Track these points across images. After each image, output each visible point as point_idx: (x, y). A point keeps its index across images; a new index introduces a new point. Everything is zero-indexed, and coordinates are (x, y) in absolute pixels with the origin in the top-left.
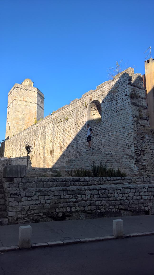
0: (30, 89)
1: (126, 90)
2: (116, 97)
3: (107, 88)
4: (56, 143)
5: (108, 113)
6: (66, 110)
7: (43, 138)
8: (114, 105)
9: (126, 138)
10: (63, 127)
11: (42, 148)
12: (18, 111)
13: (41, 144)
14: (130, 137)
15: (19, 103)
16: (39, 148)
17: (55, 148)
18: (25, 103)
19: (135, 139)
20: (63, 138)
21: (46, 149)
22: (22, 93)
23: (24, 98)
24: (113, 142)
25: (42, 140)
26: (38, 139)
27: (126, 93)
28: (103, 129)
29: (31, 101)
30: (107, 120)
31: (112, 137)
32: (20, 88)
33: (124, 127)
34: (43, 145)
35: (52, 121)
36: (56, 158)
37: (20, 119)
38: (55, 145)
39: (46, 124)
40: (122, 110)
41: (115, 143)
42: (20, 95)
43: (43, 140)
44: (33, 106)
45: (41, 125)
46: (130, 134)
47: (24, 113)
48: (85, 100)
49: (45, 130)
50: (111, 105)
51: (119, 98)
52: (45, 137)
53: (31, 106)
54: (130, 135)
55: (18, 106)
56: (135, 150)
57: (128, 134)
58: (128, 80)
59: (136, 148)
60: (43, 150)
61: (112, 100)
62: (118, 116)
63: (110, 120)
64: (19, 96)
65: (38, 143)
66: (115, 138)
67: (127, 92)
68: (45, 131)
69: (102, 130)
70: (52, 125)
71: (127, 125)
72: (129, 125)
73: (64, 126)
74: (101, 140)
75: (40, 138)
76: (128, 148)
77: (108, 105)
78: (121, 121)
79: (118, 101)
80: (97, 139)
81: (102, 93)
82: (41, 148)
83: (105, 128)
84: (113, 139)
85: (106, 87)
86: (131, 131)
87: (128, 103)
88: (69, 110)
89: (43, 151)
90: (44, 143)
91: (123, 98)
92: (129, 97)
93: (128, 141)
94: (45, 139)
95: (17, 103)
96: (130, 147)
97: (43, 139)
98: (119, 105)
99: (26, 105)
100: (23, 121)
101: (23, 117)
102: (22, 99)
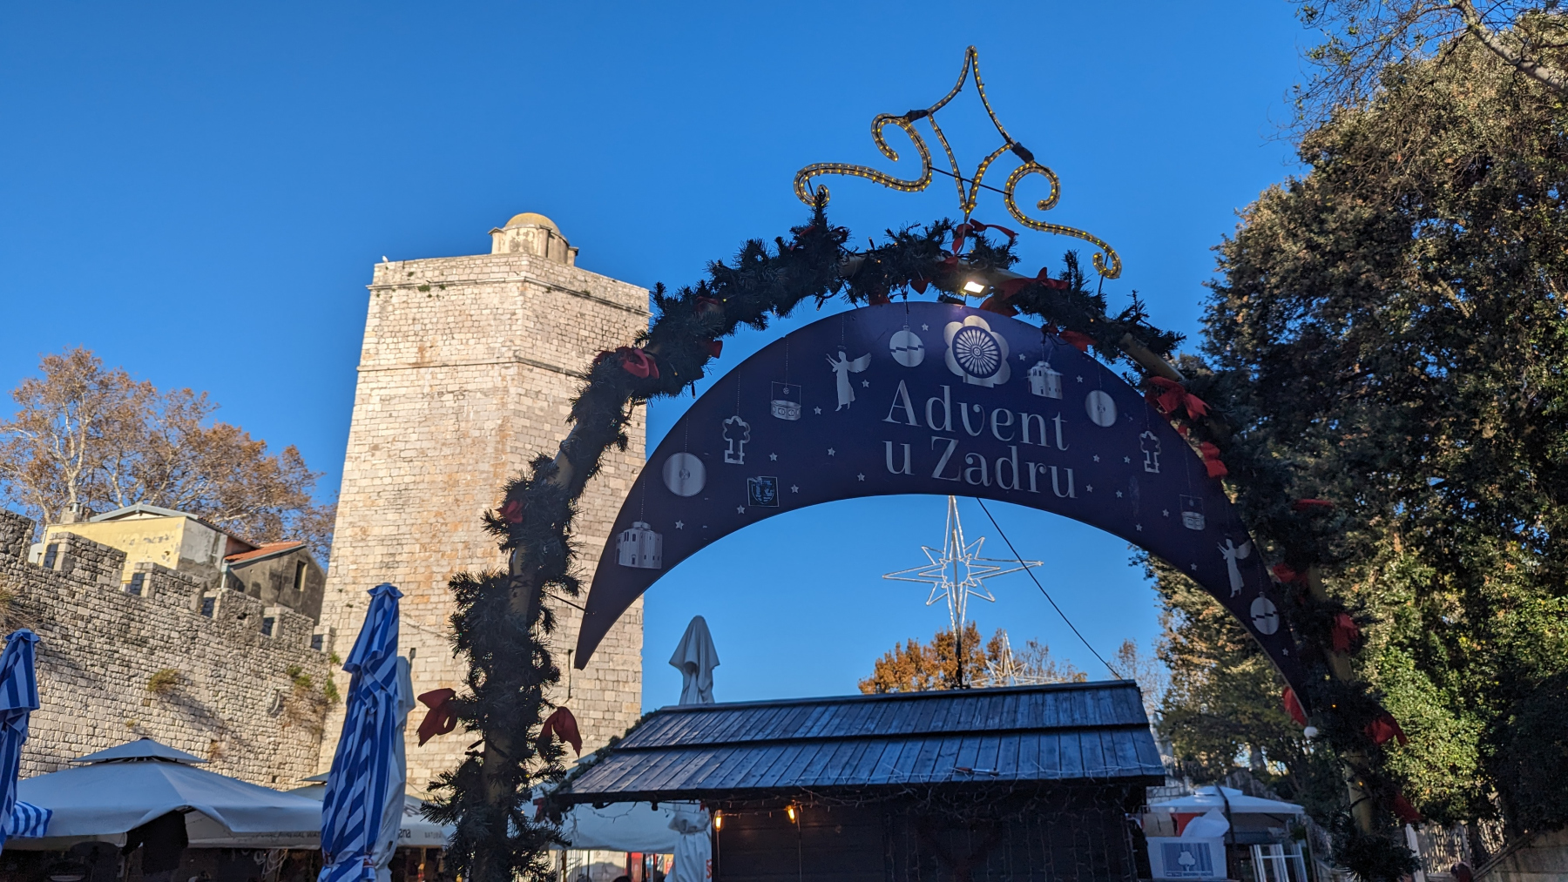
0: (472, 277)
12: (376, 448)
15: (383, 392)
18: (429, 377)
22: (411, 316)
23: (421, 350)
29: (479, 351)
32: (402, 286)
37: (381, 502)
42: (394, 334)
44: (490, 385)
47: (412, 454)
53: (469, 387)
55: (378, 407)
64: (389, 340)
95: (375, 392)
99: (437, 389)
100: (400, 509)
101: (407, 479)
102: (411, 355)
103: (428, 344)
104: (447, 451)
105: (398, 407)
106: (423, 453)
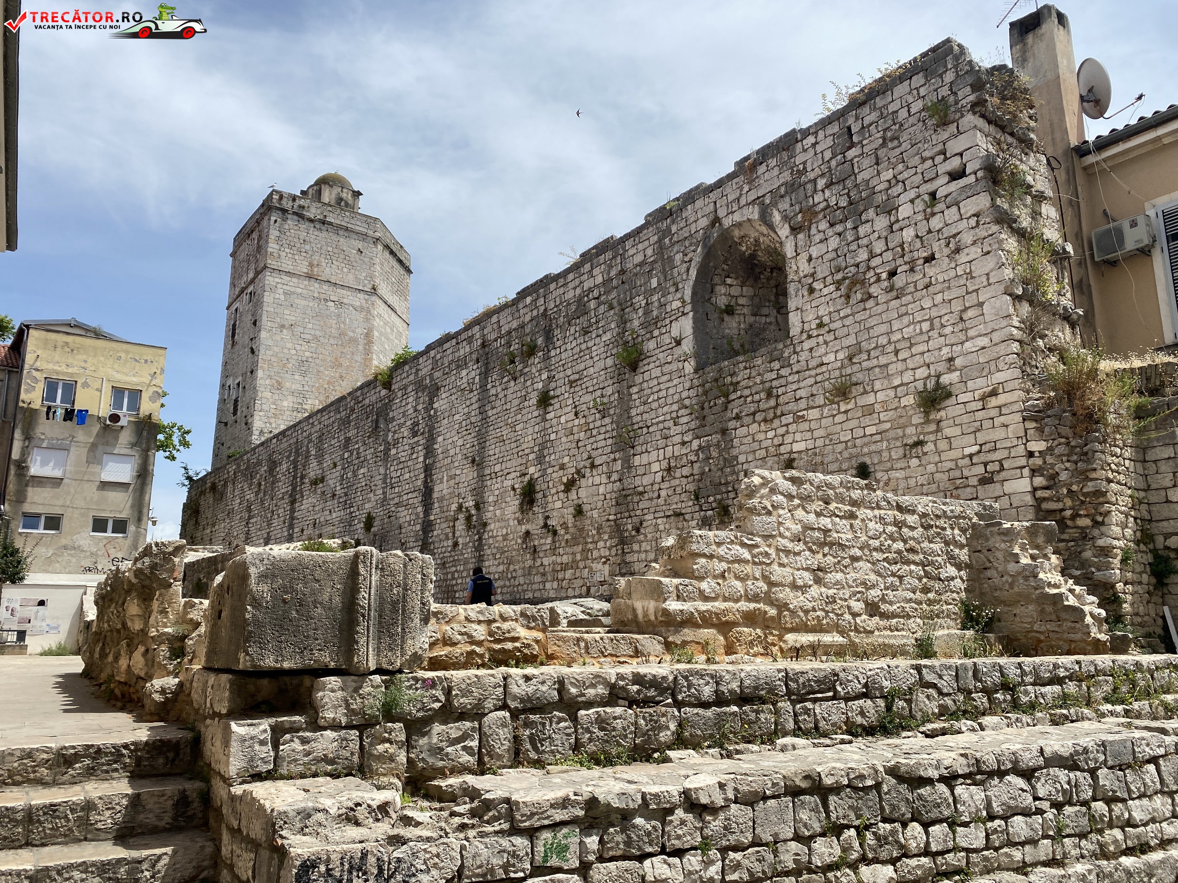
1: (954, 146)
2: (887, 190)
3: (819, 148)
4: (498, 468)
5: (832, 288)
6: (562, 290)
7: (420, 448)
8: (876, 235)
9: (965, 419)
10: (540, 385)
11: (416, 500)
12: (283, 326)
13: (407, 476)
14: (994, 413)
15: (285, 287)
16: (396, 500)
17: (491, 499)
18: (317, 286)
19: (1034, 425)
20: (540, 441)
21: (436, 505)
22: (302, 237)
23: (311, 265)
24: (873, 447)
25: (414, 456)
26: (393, 452)
27: (954, 164)
28: (799, 381)
29: (350, 278)
30: (826, 328)
31: (867, 421)
33: (951, 360)
34: (419, 483)
35: (474, 356)
36: (494, 551)
37: (290, 365)
38: (489, 483)
39: (437, 375)
40: (930, 259)
41: (885, 454)
42: (291, 247)
43: (421, 459)
44: (358, 304)
45: (412, 377)
46: (994, 393)
47: (309, 337)
48: (674, 229)
49: (435, 406)
50: (850, 239)
51: (912, 194)
52: (431, 439)
53: (345, 301)
54: (993, 402)
55: (282, 297)
56: (1035, 489)
57: (977, 395)
58: (969, 88)
59: (1039, 481)
60: (420, 509)
61: (862, 208)
62: (904, 300)
63: (847, 322)
64: (287, 250)
65: (394, 474)
66: (888, 426)
67: (961, 155)
68: (432, 412)
69: (794, 387)
70: (473, 374)
71: (968, 345)
72: (984, 341)
73: (544, 376)
74: (788, 439)
75: (407, 447)
76: (985, 481)
77: (834, 243)
78: (926, 326)
79: (905, 211)
80: (761, 436)
81: (786, 176)
82: (405, 497)
83: (813, 372)
84: (870, 430)
85: (817, 143)
86: (999, 377)
87: (977, 215)
88: (575, 288)
89: (421, 515)
90: (428, 470)
91: (933, 195)
92: (983, 183)
93: (981, 437)
94: (429, 452)
95: (279, 286)
96: (998, 472)
97: (421, 454)
98: (908, 234)
99: (323, 296)
100: (304, 374)
101: (307, 354)
102: (304, 269)
103: (315, 263)
104: (332, 341)
105: (296, 301)
106: (316, 338)
